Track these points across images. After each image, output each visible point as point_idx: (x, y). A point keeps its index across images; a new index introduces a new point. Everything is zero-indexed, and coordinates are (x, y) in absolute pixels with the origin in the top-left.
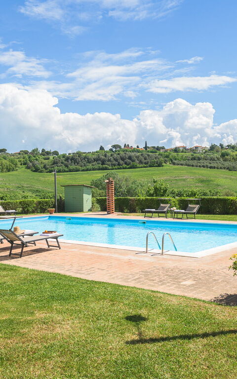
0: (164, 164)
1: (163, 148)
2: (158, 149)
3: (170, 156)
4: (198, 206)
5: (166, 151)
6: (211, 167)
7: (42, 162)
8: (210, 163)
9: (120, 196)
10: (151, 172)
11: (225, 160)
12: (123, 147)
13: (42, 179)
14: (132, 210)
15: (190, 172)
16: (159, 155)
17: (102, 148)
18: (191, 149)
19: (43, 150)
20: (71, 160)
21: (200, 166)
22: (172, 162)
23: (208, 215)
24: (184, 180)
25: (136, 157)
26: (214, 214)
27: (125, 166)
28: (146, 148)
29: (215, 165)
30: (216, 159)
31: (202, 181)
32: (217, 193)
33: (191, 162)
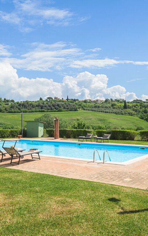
0: (78, 109)
1: (78, 100)
2: (75, 100)
3: (82, 105)
4: (110, 135)
5: (79, 102)
6: (105, 112)
7: (4, 106)
8: (105, 110)
9: (52, 128)
10: (71, 114)
11: (114, 108)
12: (54, 99)
13: (4, 116)
14: (68, 137)
15: (93, 115)
16: (75, 104)
17: (41, 99)
18: (94, 101)
19: (5, 99)
20: (22, 105)
21: (99, 111)
22: (83, 108)
23: (115, 141)
24: (90, 119)
25: (62, 105)
26: (118, 140)
27: (55, 110)
28: (67, 99)
29: (108, 111)
30: (108, 107)
31: (100, 120)
32: (109, 127)
33: (94, 109)
